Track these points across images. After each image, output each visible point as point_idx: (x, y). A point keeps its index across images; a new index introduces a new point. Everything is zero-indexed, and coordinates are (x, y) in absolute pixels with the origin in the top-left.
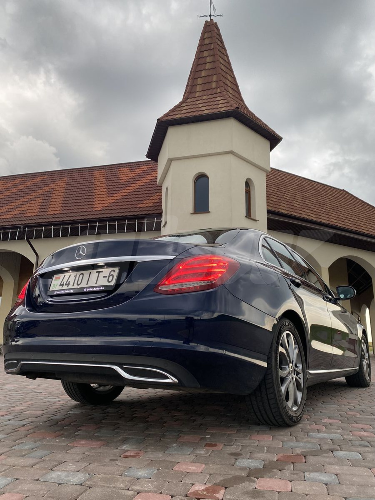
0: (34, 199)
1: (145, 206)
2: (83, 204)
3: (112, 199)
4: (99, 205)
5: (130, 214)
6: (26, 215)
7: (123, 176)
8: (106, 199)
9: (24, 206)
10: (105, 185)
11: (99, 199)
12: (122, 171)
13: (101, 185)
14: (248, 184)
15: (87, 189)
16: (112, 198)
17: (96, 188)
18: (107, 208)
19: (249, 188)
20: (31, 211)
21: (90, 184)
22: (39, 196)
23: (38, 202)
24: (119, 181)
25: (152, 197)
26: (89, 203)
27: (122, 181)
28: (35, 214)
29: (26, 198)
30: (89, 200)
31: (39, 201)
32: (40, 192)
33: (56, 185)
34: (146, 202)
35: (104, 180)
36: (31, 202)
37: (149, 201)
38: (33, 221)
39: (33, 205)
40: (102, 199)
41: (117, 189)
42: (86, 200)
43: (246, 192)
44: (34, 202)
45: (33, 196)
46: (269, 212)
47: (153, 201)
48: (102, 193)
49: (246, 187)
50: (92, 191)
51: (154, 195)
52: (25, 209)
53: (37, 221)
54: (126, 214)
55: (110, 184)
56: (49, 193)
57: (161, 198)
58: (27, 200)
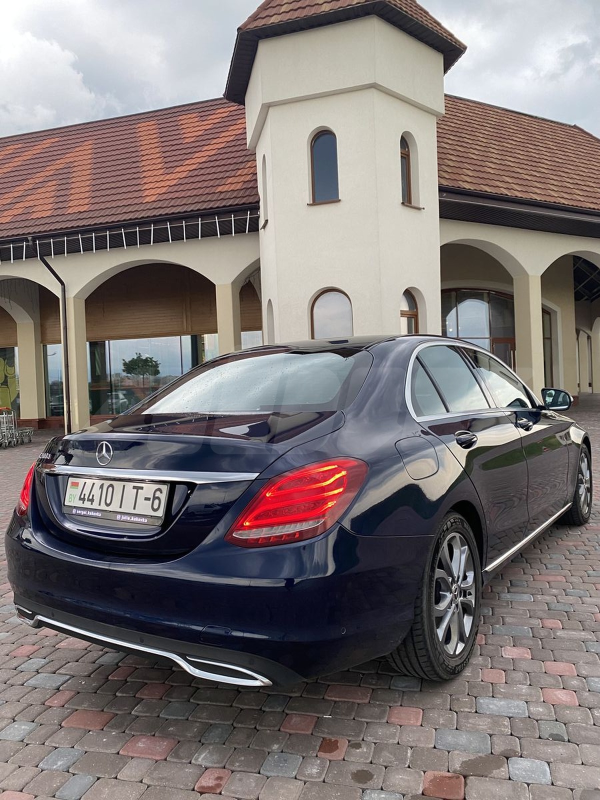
0: (44, 184)
1: (229, 190)
2: (124, 190)
3: (173, 179)
4: (152, 192)
5: (205, 206)
6: (34, 216)
7: (189, 130)
8: (162, 178)
9: (29, 198)
10: (158, 150)
11: (151, 179)
12: (186, 121)
13: (152, 151)
14: (405, 142)
15: (128, 160)
16: (173, 176)
17: (143, 158)
18: (165, 197)
19: (407, 150)
20: (39, 208)
21: (132, 150)
22: (50, 178)
23: (49, 189)
24: (181, 141)
25: (240, 171)
26: (136, 188)
27: (187, 141)
28: (49, 213)
29: (29, 184)
30: (135, 182)
31: (51, 186)
32: (50, 170)
33: (77, 154)
34: (230, 180)
35: (156, 140)
36: (39, 191)
37: (236, 180)
38: (47, 228)
39: (43, 196)
40: (156, 179)
41: (180, 157)
42: (129, 183)
43: (401, 156)
44: (43, 190)
45: (39, 178)
46: (442, 189)
47: (242, 179)
48: (154, 167)
49: (401, 147)
50: (138, 164)
51: (242, 166)
52: (31, 203)
53: (53, 227)
54: (199, 206)
55: (167, 149)
56: (65, 171)
57: (255, 172)
58: (31, 187)
